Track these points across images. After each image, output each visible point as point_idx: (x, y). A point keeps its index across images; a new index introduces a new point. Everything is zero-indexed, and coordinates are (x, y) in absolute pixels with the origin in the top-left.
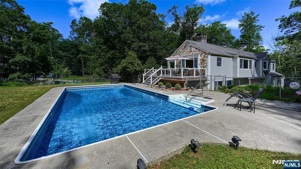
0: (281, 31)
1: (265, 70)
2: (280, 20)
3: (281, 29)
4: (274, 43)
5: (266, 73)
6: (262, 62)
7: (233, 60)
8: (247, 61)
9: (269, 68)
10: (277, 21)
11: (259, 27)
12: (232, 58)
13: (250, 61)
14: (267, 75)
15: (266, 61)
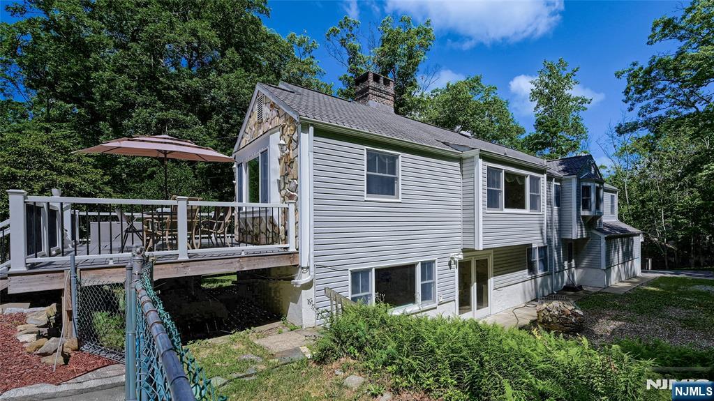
0: (631, 109)
1: (586, 213)
2: (626, 74)
3: (630, 102)
4: (615, 146)
5: (591, 223)
6: (578, 187)
7: (462, 171)
8: (522, 178)
9: (598, 207)
10: (619, 77)
11: (580, 100)
12: (458, 164)
13: (535, 181)
14: (594, 232)
15: (589, 184)
